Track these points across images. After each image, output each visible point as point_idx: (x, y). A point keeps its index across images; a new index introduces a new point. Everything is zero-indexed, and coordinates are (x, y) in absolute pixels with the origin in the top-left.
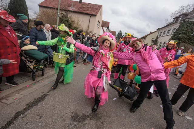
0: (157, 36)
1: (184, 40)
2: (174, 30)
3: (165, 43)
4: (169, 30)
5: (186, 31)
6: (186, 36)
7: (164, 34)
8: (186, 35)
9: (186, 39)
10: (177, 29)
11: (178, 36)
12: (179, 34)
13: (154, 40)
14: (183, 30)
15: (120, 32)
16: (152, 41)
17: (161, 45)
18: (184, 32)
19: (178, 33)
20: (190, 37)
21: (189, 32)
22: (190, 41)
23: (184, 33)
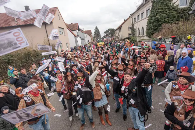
0: (132, 23)
1: (163, 20)
2: (148, 12)
3: (143, 29)
4: (143, 13)
5: (162, 9)
6: (164, 15)
7: (138, 19)
8: (164, 13)
9: (165, 18)
10: (150, 9)
11: (155, 17)
12: (156, 15)
13: (130, 28)
14: (159, 9)
15: (96, 28)
16: (129, 29)
17: (139, 32)
18: (160, 10)
19: (154, 13)
20: (168, 15)
21: (165, 9)
22: (170, 19)
23: (161, 12)
